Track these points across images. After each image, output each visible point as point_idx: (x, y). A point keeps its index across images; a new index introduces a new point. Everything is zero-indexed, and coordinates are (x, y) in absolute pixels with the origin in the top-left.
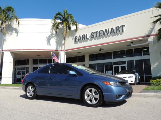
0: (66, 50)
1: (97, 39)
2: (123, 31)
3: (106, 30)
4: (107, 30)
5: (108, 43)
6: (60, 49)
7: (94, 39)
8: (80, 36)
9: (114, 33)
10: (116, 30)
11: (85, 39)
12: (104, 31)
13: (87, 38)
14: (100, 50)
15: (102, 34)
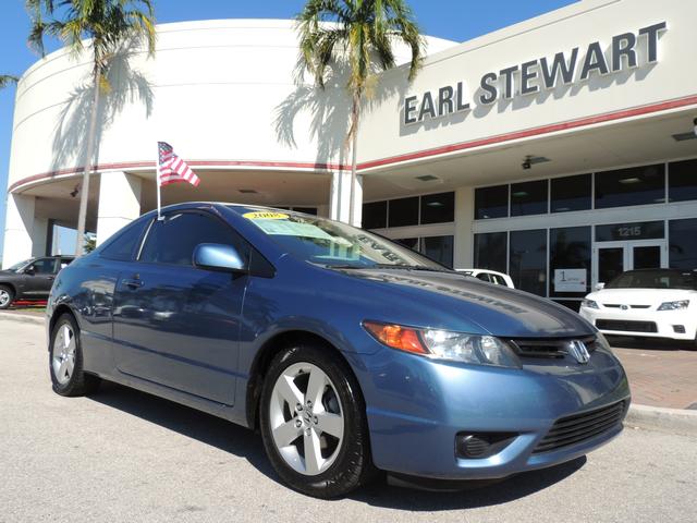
0: (360, 167)
1: (514, 108)
2: (653, 56)
3: (559, 58)
4: (567, 57)
5: (565, 126)
6: (336, 161)
7: (495, 107)
8: (428, 95)
9: (604, 70)
10: (617, 53)
11: (451, 110)
12: (550, 62)
13: (463, 104)
14: (527, 164)
15: (537, 82)
